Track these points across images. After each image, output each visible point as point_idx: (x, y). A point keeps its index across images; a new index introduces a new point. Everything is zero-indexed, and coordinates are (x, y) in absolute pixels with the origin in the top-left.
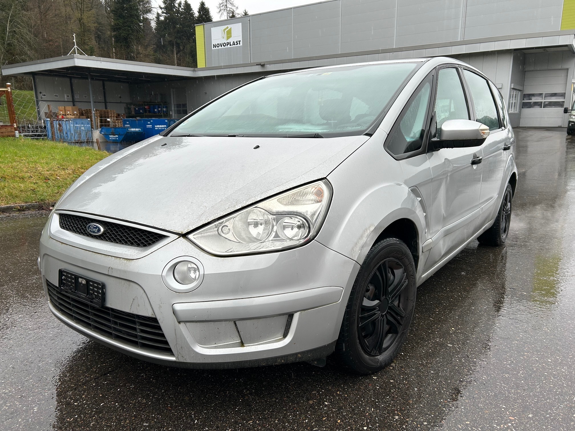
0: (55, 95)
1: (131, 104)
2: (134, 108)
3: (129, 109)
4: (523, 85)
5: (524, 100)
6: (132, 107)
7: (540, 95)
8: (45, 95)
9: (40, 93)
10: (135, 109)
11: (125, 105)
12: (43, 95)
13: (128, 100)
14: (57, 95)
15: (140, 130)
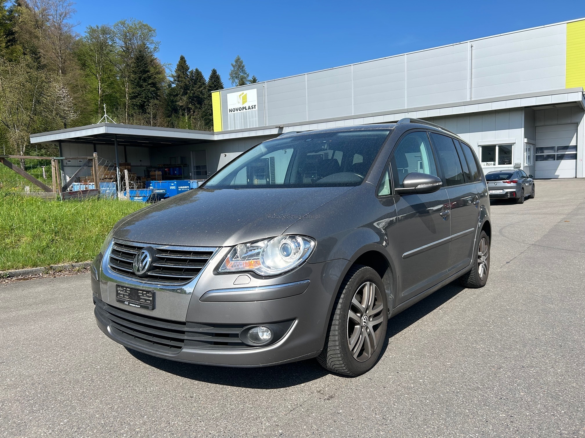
0: (79, 160)
1: (150, 167)
4: (535, 139)
5: (537, 153)
7: (552, 148)
12: (68, 161)
15: (164, 192)
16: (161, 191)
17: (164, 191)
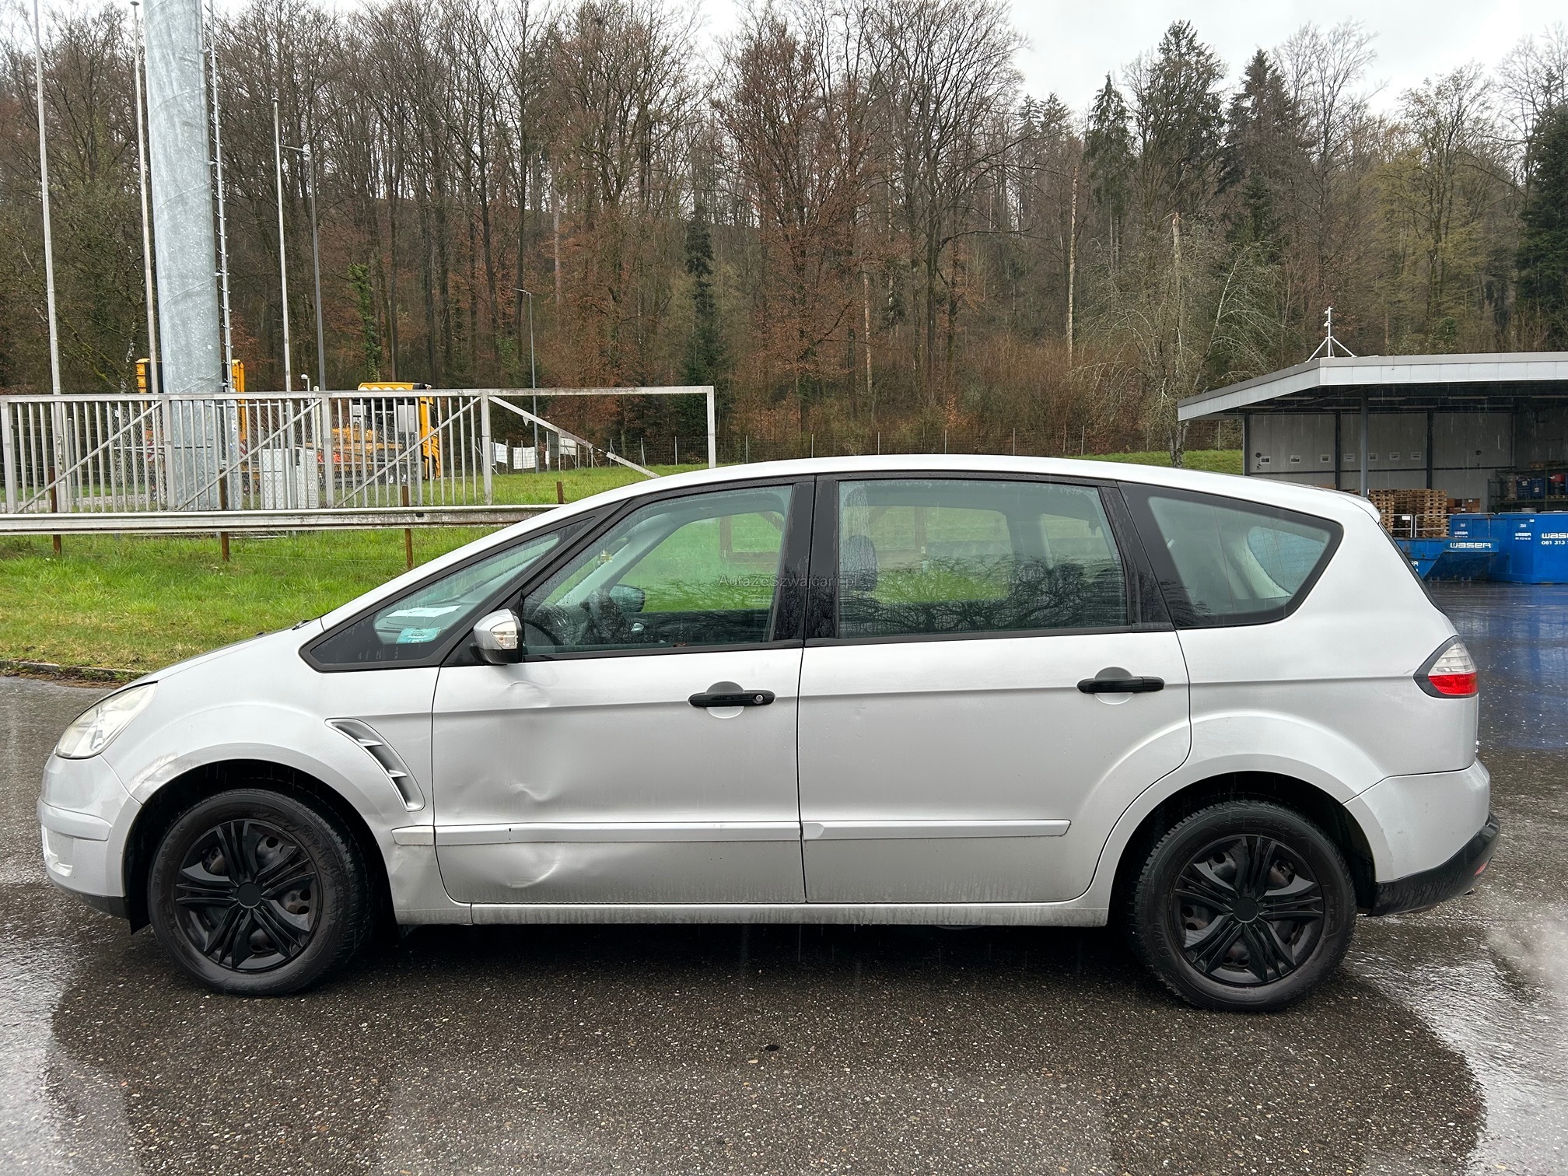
0: (1292, 457)
1: (1508, 470)
2: (1517, 482)
3: (1503, 484)
6: (1512, 478)
8: (1268, 460)
9: (1259, 455)
10: (1519, 484)
11: (1489, 474)
12: (1263, 460)
13: (1505, 461)
14: (1298, 457)
15: (1487, 548)
16: (1478, 546)
17: (1489, 545)
